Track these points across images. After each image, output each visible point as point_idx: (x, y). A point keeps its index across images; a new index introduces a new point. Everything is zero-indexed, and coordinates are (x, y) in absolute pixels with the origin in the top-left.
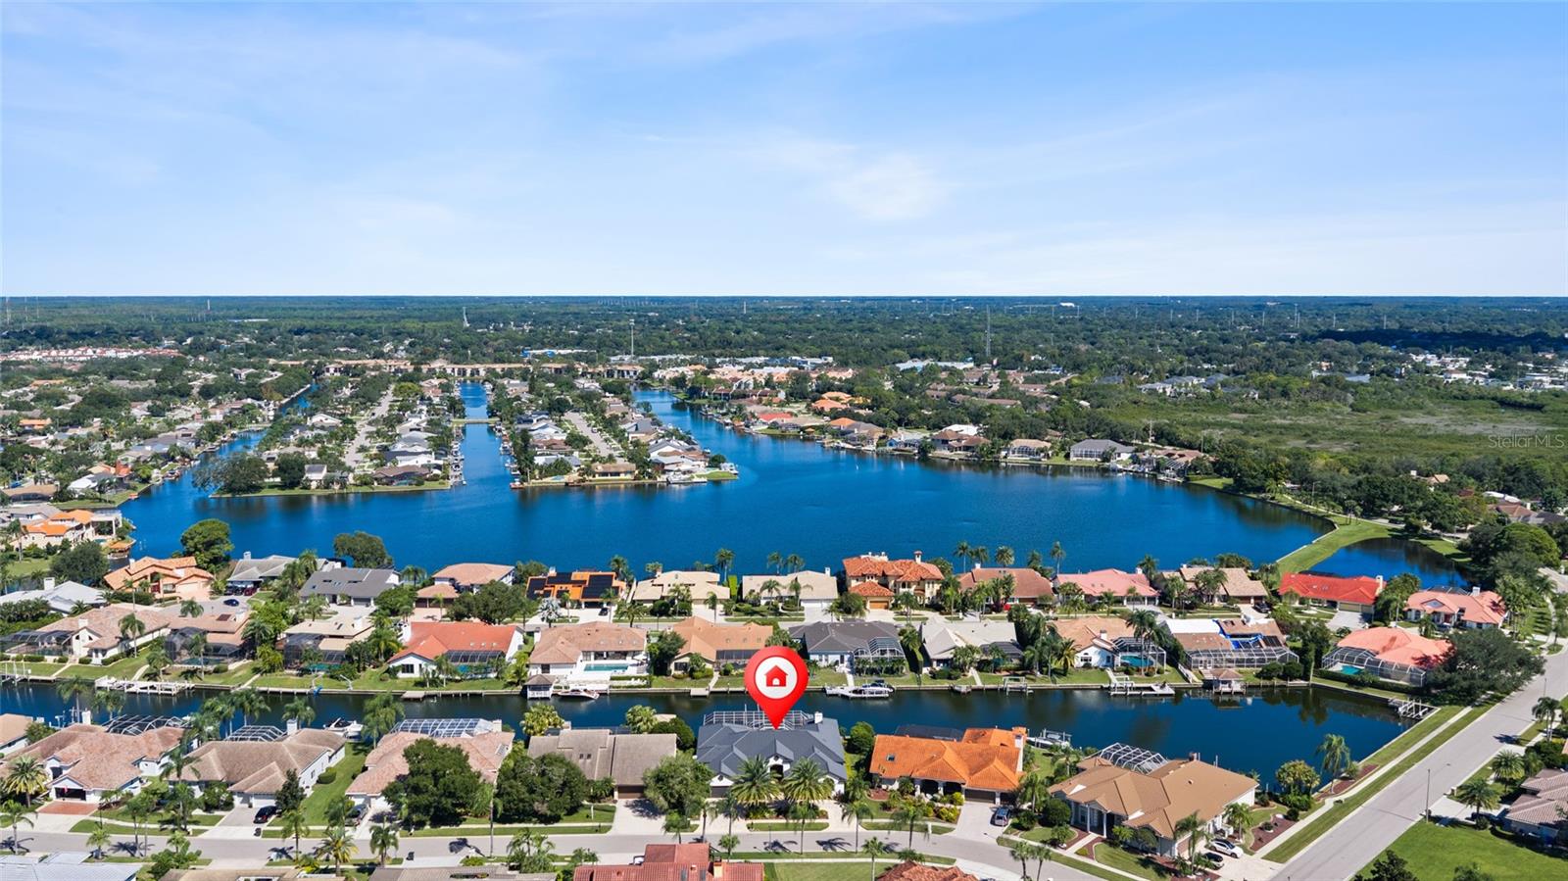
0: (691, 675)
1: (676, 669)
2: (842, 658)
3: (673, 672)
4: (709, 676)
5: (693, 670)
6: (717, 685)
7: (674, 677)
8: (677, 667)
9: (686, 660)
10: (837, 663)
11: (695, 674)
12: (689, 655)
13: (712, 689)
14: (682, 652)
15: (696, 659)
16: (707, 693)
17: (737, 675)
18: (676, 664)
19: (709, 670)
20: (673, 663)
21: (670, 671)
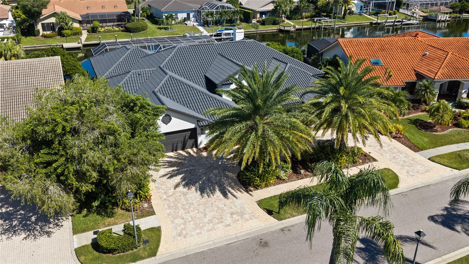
0: (61, 34)
1: (44, 29)
2: (188, 15)
3: (41, 32)
4: (78, 33)
5: (61, 28)
6: (87, 39)
7: (44, 36)
8: (45, 27)
9: (53, 20)
10: (185, 20)
11: (64, 32)
12: (54, 15)
13: (84, 43)
14: (45, 12)
15: (62, 18)
16: (80, 45)
17: (104, 32)
18: (43, 24)
19: (77, 29)
20: (40, 23)
21: (38, 31)
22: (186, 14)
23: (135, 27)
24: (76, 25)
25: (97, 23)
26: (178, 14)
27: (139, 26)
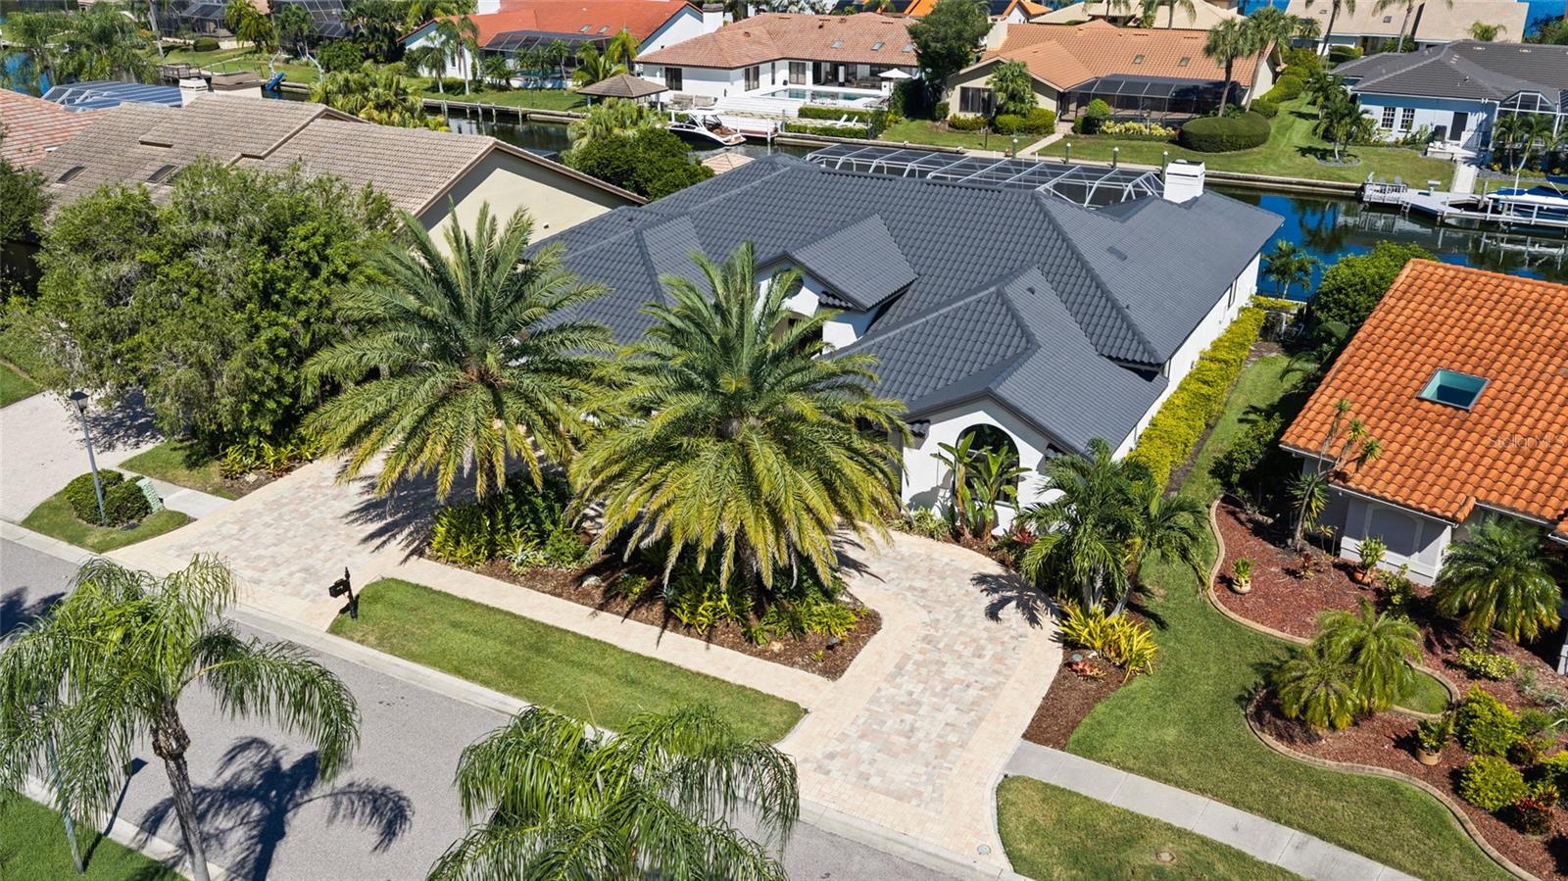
0: (995, 125)
2: (1459, 120)
3: (954, 112)
4: (1037, 129)
7: (956, 126)
8: (969, 100)
9: (987, 82)
10: (1439, 133)
12: (994, 67)
17: (1119, 136)
18: (964, 91)
19: (1044, 113)
20: (958, 88)
21: (945, 108)
22: (1450, 114)
23: (1206, 132)
24: (1047, 104)
25: (1099, 106)
26: (1417, 110)
27: (1219, 132)
